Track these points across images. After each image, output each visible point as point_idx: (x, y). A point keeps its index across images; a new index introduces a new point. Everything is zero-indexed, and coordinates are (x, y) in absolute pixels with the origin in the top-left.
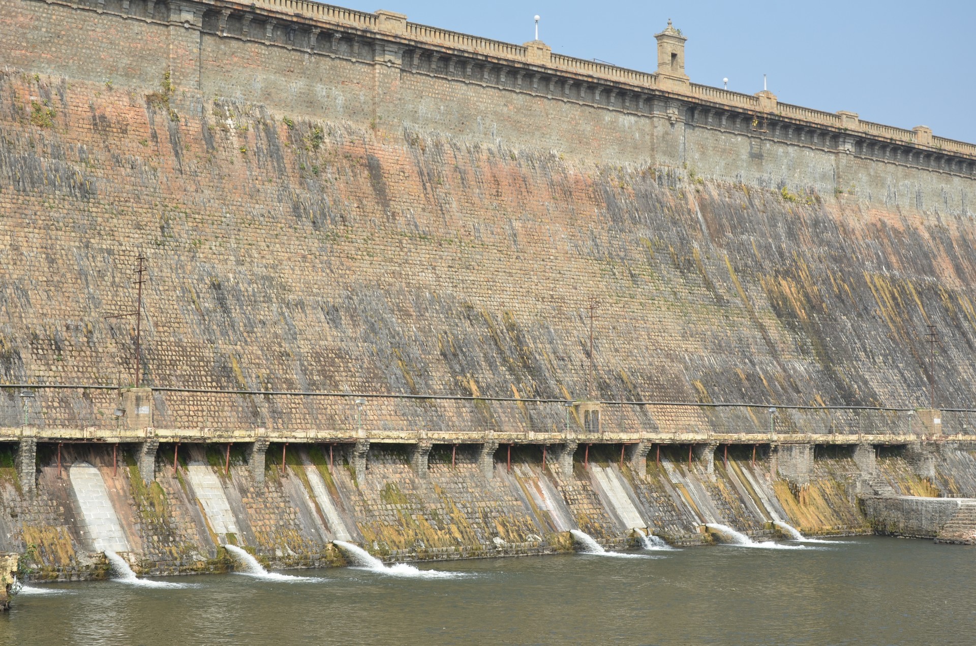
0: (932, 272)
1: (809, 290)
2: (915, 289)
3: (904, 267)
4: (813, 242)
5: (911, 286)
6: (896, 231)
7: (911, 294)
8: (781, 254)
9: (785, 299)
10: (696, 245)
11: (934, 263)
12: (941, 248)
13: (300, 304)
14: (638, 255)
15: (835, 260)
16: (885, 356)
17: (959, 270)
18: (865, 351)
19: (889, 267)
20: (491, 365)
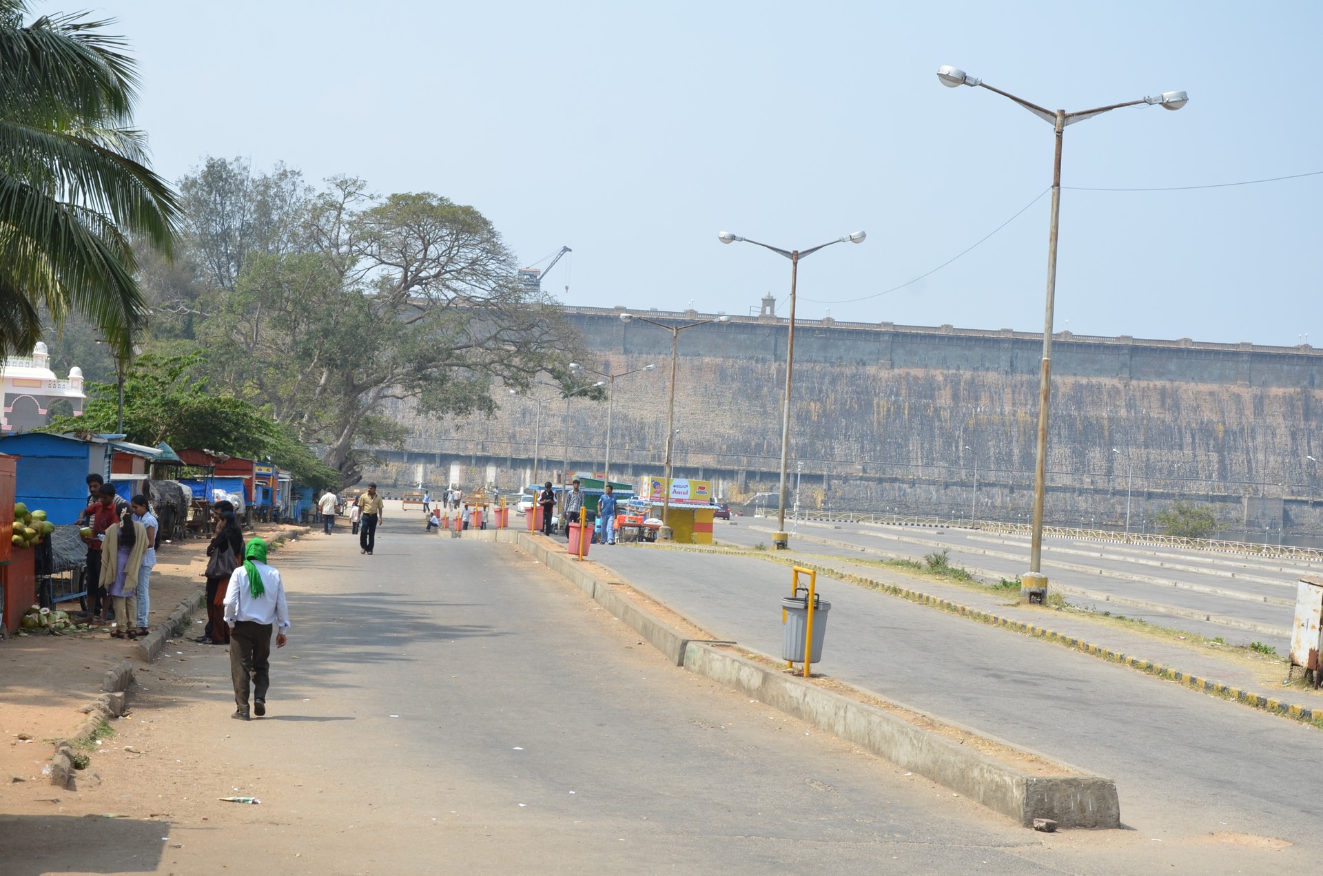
0: (932, 397)
1: (828, 408)
2: (909, 406)
3: (910, 396)
4: (847, 384)
5: (907, 404)
6: (916, 378)
7: (904, 408)
8: (820, 391)
9: (808, 412)
10: (765, 389)
11: (936, 393)
12: (949, 385)
13: (554, 415)
14: (729, 394)
15: (858, 393)
16: (857, 438)
17: (955, 397)
18: (845, 435)
19: (897, 395)
20: (623, 436)
